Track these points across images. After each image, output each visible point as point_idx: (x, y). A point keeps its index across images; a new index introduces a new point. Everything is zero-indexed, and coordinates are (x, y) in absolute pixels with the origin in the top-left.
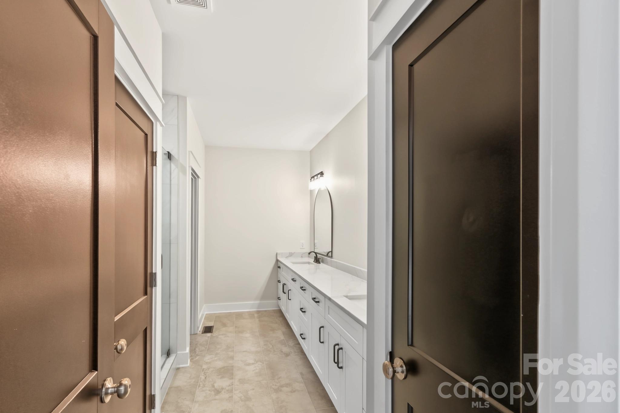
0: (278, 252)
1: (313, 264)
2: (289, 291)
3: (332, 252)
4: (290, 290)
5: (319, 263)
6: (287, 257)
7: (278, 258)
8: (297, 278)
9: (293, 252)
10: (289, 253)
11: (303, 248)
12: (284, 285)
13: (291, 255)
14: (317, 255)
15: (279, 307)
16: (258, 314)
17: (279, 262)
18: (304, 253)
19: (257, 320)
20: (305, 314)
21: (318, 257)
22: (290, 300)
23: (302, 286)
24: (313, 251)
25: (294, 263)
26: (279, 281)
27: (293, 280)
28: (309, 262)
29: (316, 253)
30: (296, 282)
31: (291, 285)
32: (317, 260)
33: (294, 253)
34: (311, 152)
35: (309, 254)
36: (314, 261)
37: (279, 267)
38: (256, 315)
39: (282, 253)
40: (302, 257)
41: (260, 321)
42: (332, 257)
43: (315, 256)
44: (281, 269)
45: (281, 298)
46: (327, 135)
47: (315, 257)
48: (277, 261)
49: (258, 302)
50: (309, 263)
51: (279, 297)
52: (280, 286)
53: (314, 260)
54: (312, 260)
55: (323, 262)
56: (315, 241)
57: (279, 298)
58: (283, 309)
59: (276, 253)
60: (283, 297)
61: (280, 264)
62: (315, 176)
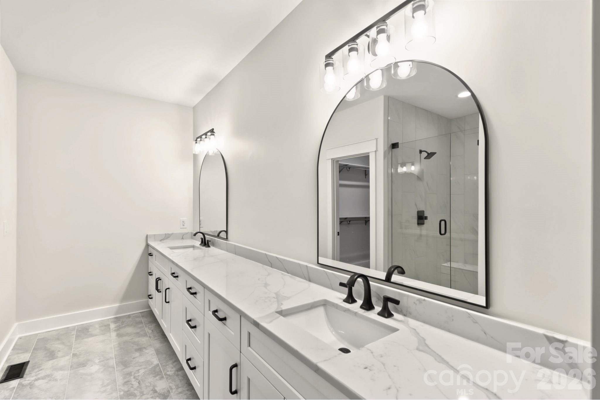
0: (148, 234)
1: (201, 249)
2: (167, 290)
3: (226, 232)
4: (169, 288)
5: (209, 246)
6: (161, 240)
7: (149, 242)
8: (178, 272)
9: (170, 233)
10: (166, 234)
11: (184, 227)
12: (158, 280)
13: (166, 237)
14: (205, 236)
15: (149, 307)
16: (116, 323)
17: (149, 247)
18: (186, 234)
19: (114, 335)
20: (195, 331)
21: (206, 240)
22: (168, 302)
23: (189, 287)
24: (199, 231)
25: (172, 248)
26: (150, 274)
27: (175, 276)
28: (194, 245)
29: (203, 234)
30: (179, 278)
31: (168, 281)
32: (205, 243)
33: (172, 234)
34: (194, 108)
35: (195, 235)
36: (200, 245)
37: (151, 255)
38: (113, 326)
39: (155, 235)
40: (183, 238)
41: (119, 335)
42: (227, 238)
43: (203, 237)
44: (154, 256)
45: (154, 296)
46: (220, 84)
47: (202, 239)
48: (148, 245)
49: (117, 305)
50: (193, 247)
51: (149, 294)
52: (152, 281)
53: (200, 243)
54: (198, 243)
55: (214, 245)
56: (200, 218)
57: (150, 297)
58: (157, 312)
59: (146, 235)
60: (158, 297)
61: (151, 250)
62: (203, 135)
